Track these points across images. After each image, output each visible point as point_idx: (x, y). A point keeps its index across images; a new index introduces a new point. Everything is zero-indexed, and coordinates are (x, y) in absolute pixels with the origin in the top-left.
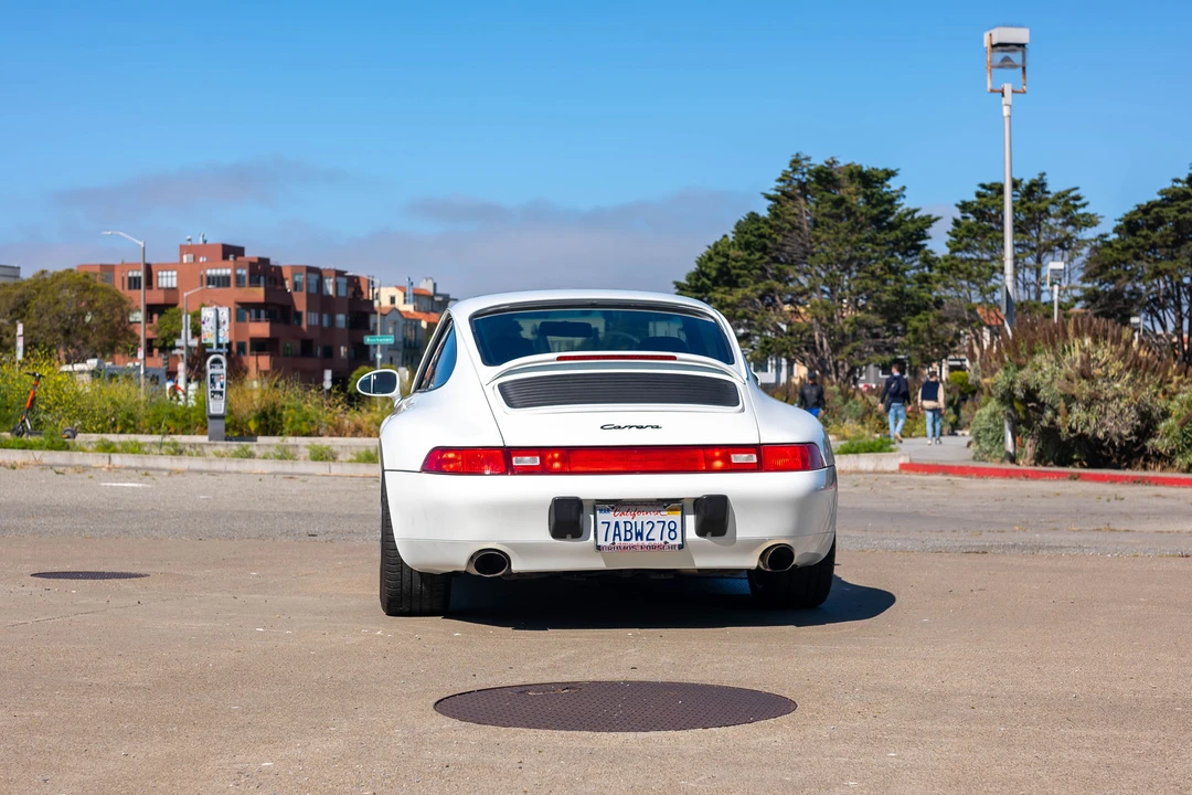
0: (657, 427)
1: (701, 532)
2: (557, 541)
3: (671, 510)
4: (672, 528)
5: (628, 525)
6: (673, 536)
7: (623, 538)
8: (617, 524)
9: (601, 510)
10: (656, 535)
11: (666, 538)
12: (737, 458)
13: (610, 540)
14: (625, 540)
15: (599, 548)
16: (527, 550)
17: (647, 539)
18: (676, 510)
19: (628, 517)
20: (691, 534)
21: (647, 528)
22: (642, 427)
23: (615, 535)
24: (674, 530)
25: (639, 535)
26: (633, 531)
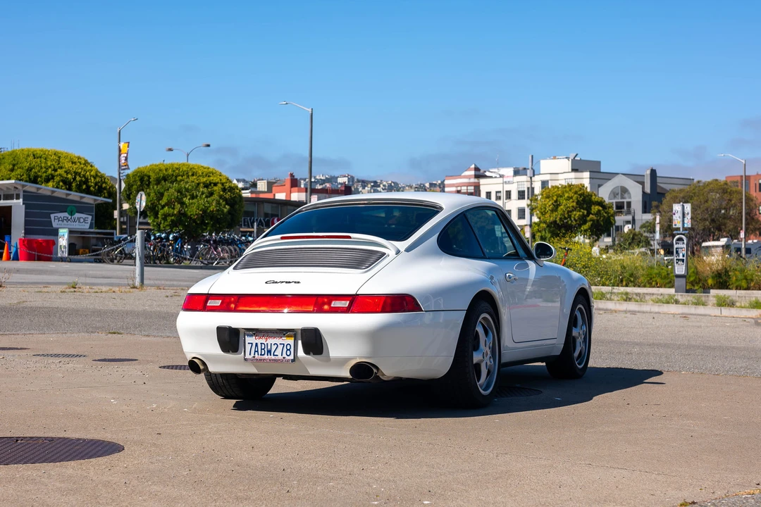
0: (299, 282)
1: (307, 352)
2: (225, 354)
3: (288, 336)
4: (288, 348)
5: (263, 345)
6: (288, 354)
7: (260, 353)
8: (256, 344)
9: (248, 335)
10: (278, 352)
11: (284, 355)
12: (335, 304)
13: (252, 355)
14: (261, 355)
15: (245, 360)
16: (215, 359)
17: (274, 355)
18: (291, 337)
19: (263, 341)
20: (301, 353)
21: (274, 348)
23: (255, 351)
24: (289, 350)
26: (266, 349)
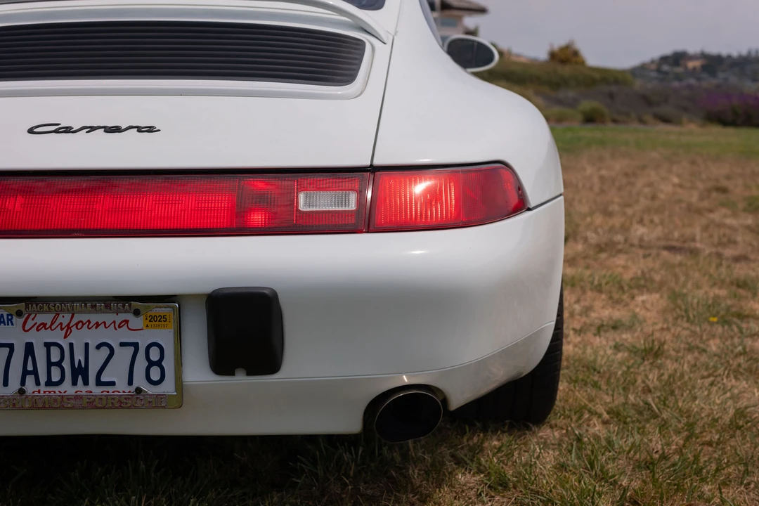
0: (151, 129)
1: (220, 366)
3: (151, 319)
4: (155, 357)
5: (55, 352)
6: (155, 377)
7: (43, 379)
8: (29, 349)
11: (139, 380)
12: (311, 201)
13: (14, 384)
14: (49, 383)
17: (99, 383)
18: (164, 319)
19: (56, 336)
20: (198, 370)
21: (97, 360)
22: (117, 129)
23: (25, 373)
24: (158, 363)
25: (80, 372)
26: (66, 365)
